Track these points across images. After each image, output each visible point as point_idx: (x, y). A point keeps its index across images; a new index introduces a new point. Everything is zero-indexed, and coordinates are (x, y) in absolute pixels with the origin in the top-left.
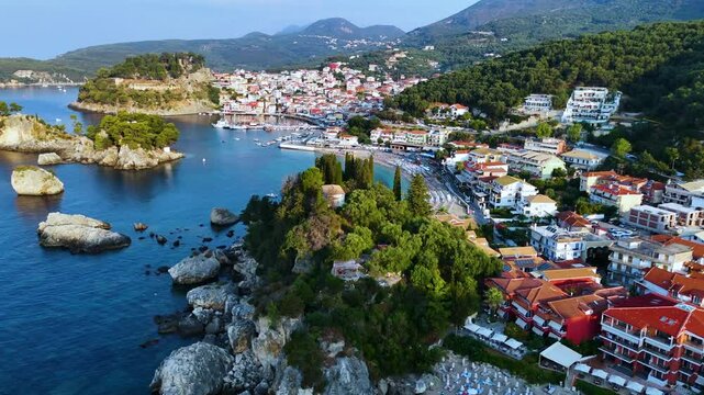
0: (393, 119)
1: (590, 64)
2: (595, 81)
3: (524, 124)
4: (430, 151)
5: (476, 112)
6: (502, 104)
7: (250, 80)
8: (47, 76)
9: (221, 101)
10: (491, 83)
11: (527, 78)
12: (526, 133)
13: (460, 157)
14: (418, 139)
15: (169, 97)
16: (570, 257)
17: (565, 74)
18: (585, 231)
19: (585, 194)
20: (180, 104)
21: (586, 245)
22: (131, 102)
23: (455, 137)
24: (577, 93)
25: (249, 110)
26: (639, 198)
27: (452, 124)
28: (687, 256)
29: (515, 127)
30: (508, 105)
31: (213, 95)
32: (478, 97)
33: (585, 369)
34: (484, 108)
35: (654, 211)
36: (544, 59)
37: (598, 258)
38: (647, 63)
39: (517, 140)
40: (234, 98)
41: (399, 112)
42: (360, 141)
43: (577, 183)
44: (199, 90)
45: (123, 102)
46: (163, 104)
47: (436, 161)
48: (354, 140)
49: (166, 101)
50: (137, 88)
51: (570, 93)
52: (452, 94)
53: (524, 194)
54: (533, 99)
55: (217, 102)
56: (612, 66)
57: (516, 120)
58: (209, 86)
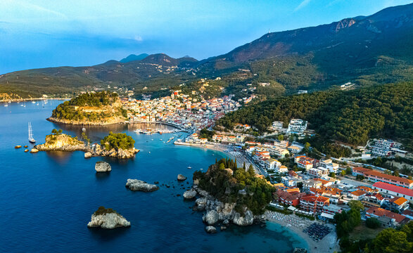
0: (221, 130)
1: (296, 110)
2: (298, 117)
3: (273, 134)
4: (239, 146)
5: (254, 128)
6: (264, 126)
7: (140, 104)
8: (7, 95)
9: (129, 116)
10: (259, 116)
11: (273, 115)
12: (274, 137)
13: (252, 149)
14: (232, 140)
15: (103, 115)
16: (293, 185)
17: (287, 113)
18: (296, 177)
19: (296, 164)
20: (110, 119)
21: (297, 182)
22: (85, 118)
23: (247, 139)
24: (292, 122)
25: (143, 120)
26: (312, 166)
27: (245, 133)
28: (321, 184)
29: (270, 135)
30: (266, 126)
31: (124, 113)
32: (255, 122)
33: (297, 210)
34: (257, 126)
35: (315, 170)
36: (279, 106)
37: (300, 185)
38: (316, 111)
39: (271, 140)
40: (134, 114)
41: (223, 128)
42: (209, 140)
43: (293, 160)
44: (117, 111)
45: (81, 118)
46: (102, 119)
47: (243, 150)
48: (206, 140)
49: (103, 117)
50: (87, 111)
51: (289, 122)
52: (244, 120)
53: (277, 165)
54: (276, 123)
55: (126, 117)
56: (304, 111)
57: (270, 132)
58: (121, 109)
